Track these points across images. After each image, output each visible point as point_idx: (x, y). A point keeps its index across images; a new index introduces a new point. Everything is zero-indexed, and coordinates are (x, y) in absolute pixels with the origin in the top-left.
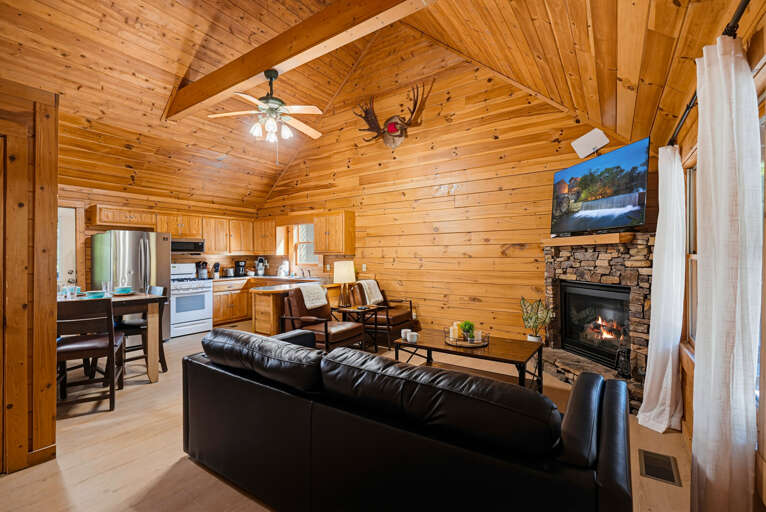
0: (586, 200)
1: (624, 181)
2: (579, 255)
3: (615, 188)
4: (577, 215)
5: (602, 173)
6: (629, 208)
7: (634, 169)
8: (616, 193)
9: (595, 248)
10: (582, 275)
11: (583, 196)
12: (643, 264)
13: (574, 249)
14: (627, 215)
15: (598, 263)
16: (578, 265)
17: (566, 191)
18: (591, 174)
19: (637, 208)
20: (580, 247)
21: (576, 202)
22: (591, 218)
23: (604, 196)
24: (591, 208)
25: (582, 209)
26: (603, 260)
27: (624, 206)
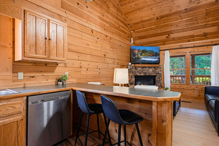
0: (144, 56)
1: (154, 54)
2: (144, 69)
3: (152, 55)
4: (141, 59)
5: (148, 51)
6: (156, 60)
7: (157, 52)
8: (153, 56)
9: (148, 67)
10: (146, 74)
11: (143, 54)
12: (160, 71)
13: (142, 67)
14: (156, 61)
15: (150, 71)
16: (144, 72)
17: (137, 52)
18: (145, 50)
19: (158, 60)
20: (144, 67)
21: (141, 56)
22: (146, 61)
23: (150, 56)
24: (146, 58)
25: (143, 58)
26: (151, 70)
27: (155, 59)
